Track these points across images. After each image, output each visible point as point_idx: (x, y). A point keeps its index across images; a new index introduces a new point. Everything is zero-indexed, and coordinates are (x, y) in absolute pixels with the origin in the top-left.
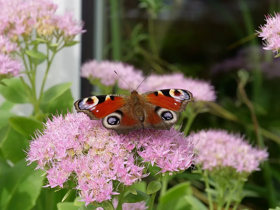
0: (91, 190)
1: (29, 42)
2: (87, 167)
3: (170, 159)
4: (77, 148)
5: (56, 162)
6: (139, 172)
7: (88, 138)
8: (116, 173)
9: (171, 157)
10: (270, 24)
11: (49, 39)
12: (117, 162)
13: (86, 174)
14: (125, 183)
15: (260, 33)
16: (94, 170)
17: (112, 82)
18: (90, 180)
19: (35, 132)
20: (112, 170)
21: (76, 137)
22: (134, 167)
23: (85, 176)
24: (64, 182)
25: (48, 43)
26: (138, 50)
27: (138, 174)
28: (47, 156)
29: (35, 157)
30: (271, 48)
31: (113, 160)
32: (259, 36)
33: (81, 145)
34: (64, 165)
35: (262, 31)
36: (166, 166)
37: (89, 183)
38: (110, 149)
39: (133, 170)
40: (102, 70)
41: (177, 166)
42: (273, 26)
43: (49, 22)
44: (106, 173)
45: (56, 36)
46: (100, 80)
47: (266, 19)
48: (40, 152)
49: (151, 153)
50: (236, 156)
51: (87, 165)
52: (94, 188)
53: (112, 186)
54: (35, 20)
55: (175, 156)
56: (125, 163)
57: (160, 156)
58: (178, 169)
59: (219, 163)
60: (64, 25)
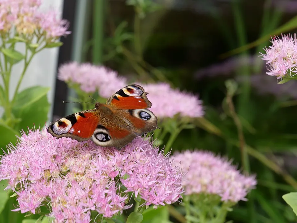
0: (66, 219)
1: (7, 40)
2: (63, 193)
3: (156, 191)
4: (54, 170)
5: (29, 184)
6: (120, 202)
7: (66, 159)
8: (96, 203)
9: (157, 189)
10: (276, 46)
11: (29, 38)
12: (97, 190)
13: (62, 201)
14: (105, 214)
15: (264, 55)
16: (71, 198)
17: (93, 89)
18: (66, 208)
19: (8, 145)
20: (92, 199)
21: (54, 157)
22: (116, 197)
23: (60, 203)
24: (36, 207)
25: (28, 43)
26: (120, 49)
27: (120, 205)
28: (19, 176)
29: (5, 176)
30: (275, 74)
31: (93, 187)
32: (263, 59)
33: (58, 167)
34: (38, 188)
35: (266, 54)
36: (151, 198)
37: (65, 211)
38: (91, 175)
39: (115, 200)
40: (82, 74)
41: (163, 199)
42: (279, 49)
43: (31, 19)
44: (85, 201)
45: (37, 36)
46: (80, 85)
47: (272, 41)
48: (12, 171)
49: (135, 182)
50: (222, 182)
51: (63, 190)
52: (70, 218)
53: (89, 217)
54: (16, 17)
55: (162, 187)
56: (107, 191)
57: (146, 186)
58: (164, 202)
59: (204, 189)
60: (48, 24)
